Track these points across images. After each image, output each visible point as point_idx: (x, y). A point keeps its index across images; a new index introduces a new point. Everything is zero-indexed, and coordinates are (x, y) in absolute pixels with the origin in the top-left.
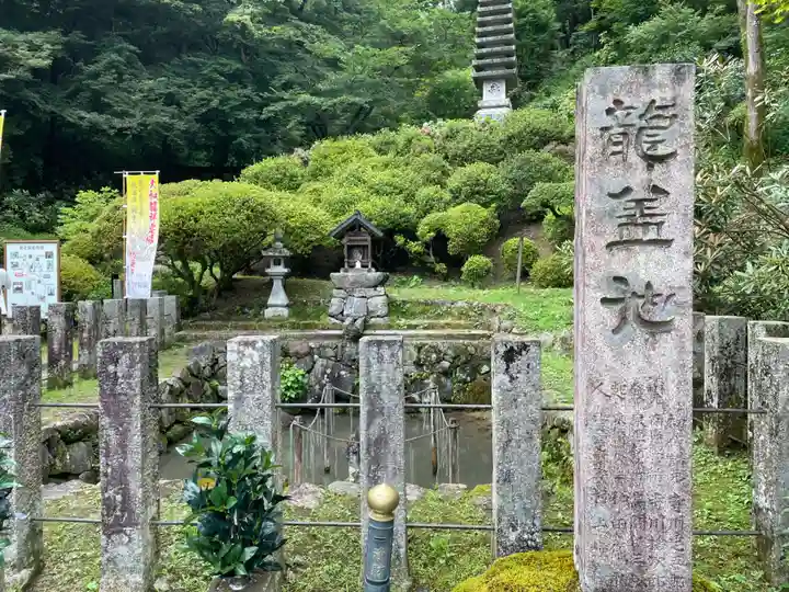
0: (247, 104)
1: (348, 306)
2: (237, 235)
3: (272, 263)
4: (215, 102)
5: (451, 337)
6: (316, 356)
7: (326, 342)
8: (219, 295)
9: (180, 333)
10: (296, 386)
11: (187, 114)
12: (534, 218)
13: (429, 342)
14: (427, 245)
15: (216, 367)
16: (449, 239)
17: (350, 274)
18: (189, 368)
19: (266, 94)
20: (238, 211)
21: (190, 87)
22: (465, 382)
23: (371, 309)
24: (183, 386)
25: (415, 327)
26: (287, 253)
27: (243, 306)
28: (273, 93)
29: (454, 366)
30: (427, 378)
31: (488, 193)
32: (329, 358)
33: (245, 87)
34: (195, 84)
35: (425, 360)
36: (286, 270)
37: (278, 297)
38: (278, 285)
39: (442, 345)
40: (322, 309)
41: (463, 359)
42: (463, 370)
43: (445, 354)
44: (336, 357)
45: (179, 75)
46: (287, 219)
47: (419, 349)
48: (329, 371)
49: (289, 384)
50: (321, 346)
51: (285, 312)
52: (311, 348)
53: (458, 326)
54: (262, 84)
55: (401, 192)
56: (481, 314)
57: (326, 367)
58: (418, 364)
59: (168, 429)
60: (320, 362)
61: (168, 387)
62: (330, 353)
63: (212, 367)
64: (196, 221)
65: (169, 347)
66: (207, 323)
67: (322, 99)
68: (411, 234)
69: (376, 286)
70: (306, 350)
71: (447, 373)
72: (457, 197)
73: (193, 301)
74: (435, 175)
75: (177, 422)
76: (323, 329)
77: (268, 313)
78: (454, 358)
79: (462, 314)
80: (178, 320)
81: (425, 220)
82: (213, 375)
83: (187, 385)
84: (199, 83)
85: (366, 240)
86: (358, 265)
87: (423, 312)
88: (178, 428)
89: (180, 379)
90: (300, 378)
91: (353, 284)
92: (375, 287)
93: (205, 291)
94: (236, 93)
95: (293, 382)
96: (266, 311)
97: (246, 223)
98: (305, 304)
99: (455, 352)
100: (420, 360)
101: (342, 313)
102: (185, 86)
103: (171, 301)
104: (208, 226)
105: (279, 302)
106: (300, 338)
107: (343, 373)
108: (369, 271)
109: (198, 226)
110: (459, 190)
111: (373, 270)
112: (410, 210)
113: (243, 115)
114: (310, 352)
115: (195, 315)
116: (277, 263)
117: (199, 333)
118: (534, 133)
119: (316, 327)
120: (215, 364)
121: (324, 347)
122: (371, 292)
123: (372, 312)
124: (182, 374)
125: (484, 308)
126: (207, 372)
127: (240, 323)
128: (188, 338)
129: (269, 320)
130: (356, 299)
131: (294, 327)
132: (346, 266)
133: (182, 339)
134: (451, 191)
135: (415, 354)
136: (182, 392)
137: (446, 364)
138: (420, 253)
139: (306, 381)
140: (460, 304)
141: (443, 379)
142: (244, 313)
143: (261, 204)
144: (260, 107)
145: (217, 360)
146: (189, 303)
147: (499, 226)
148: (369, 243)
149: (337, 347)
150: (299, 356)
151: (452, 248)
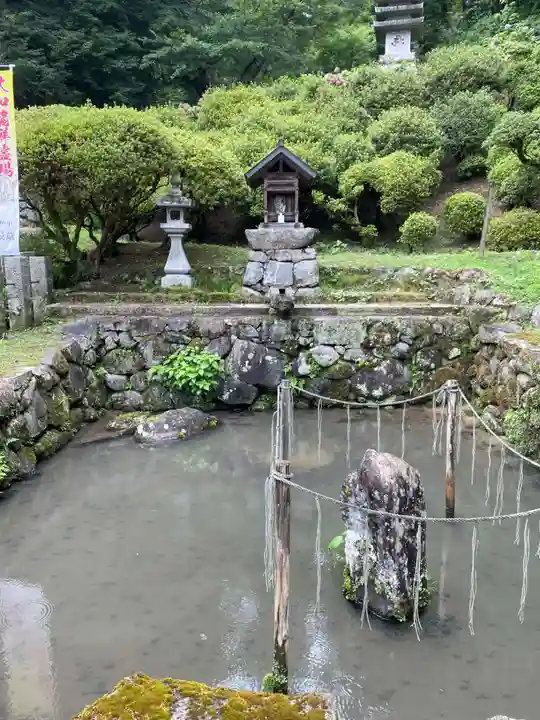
0: (124, 51)
1: (269, 273)
2: (121, 172)
3: (169, 216)
4: (88, 45)
5: (405, 311)
6: (234, 337)
7: (246, 319)
8: (102, 261)
9: (53, 305)
10: (210, 375)
11: (55, 60)
12: (469, 174)
13: (382, 318)
14: (351, 202)
15: (103, 351)
16: (380, 194)
17: (271, 230)
18: (64, 353)
19: (145, 39)
20: (123, 139)
21: (58, 29)
22: (428, 369)
23: (298, 277)
24: (57, 377)
25: (355, 300)
26: (187, 202)
27: (132, 275)
28: (153, 37)
29: (413, 349)
30: (378, 364)
31: (420, 142)
32: (250, 339)
33: (122, 31)
34: (64, 25)
35: (376, 342)
36: (187, 226)
37: (177, 261)
38: (176, 245)
39: (398, 322)
40: (232, 279)
41: (427, 339)
42: (426, 354)
43: (402, 334)
44: (259, 337)
45: (45, 15)
46: (186, 157)
47: (369, 327)
48: (251, 356)
49: (201, 373)
50: (240, 323)
51: (187, 281)
52: (228, 327)
53: (411, 299)
54: (140, 28)
55: (315, 140)
56: (436, 284)
57: (248, 351)
58: (367, 347)
59: (37, 439)
60: (239, 345)
61: (34, 380)
62: (253, 332)
63: (97, 350)
64: (65, 147)
65: (40, 324)
66: (90, 294)
67: (210, 45)
68: (332, 190)
69: (306, 247)
70: (221, 329)
71: (403, 359)
72: (382, 146)
73: (69, 268)
74: (352, 123)
75: (50, 427)
76: (238, 302)
77: (166, 282)
78: (415, 339)
79: (410, 284)
80: (49, 290)
81: (348, 172)
82: (99, 361)
83: (63, 376)
84: (69, 25)
85: (291, 185)
86: (281, 219)
87: (359, 282)
88: (52, 437)
89: (51, 367)
90: (215, 365)
91: (276, 243)
92: (303, 248)
93: (84, 256)
94: (113, 38)
95: (205, 370)
96: (163, 279)
97: (133, 155)
98: (211, 272)
99: (415, 331)
100: (369, 342)
101: (261, 282)
102: (54, 28)
103: (38, 264)
104: (80, 156)
105: (181, 269)
106: (211, 313)
107: (269, 358)
108: (296, 226)
109: (67, 156)
110: (386, 138)
111: (302, 225)
112: (330, 159)
113: (119, 64)
114: (226, 332)
115: (72, 285)
116: (175, 216)
117: (78, 306)
118: (468, 73)
119: (228, 300)
120: (100, 346)
121: (244, 325)
122: (298, 255)
123: (301, 280)
124: (55, 359)
125: (440, 275)
126: (90, 356)
127: (130, 294)
128: (64, 312)
129: (168, 291)
130: (278, 264)
131: (201, 299)
132: (266, 220)
133: (55, 313)
134: (375, 141)
135: (364, 334)
136: (56, 385)
137: (403, 347)
138: (343, 214)
139: (221, 369)
140: (407, 271)
141: (399, 366)
142: (136, 283)
143: (152, 132)
144: (140, 55)
145: (103, 340)
146: (64, 270)
147: (441, 177)
148: (296, 189)
149: (261, 325)
150: (211, 337)
151: (386, 204)
